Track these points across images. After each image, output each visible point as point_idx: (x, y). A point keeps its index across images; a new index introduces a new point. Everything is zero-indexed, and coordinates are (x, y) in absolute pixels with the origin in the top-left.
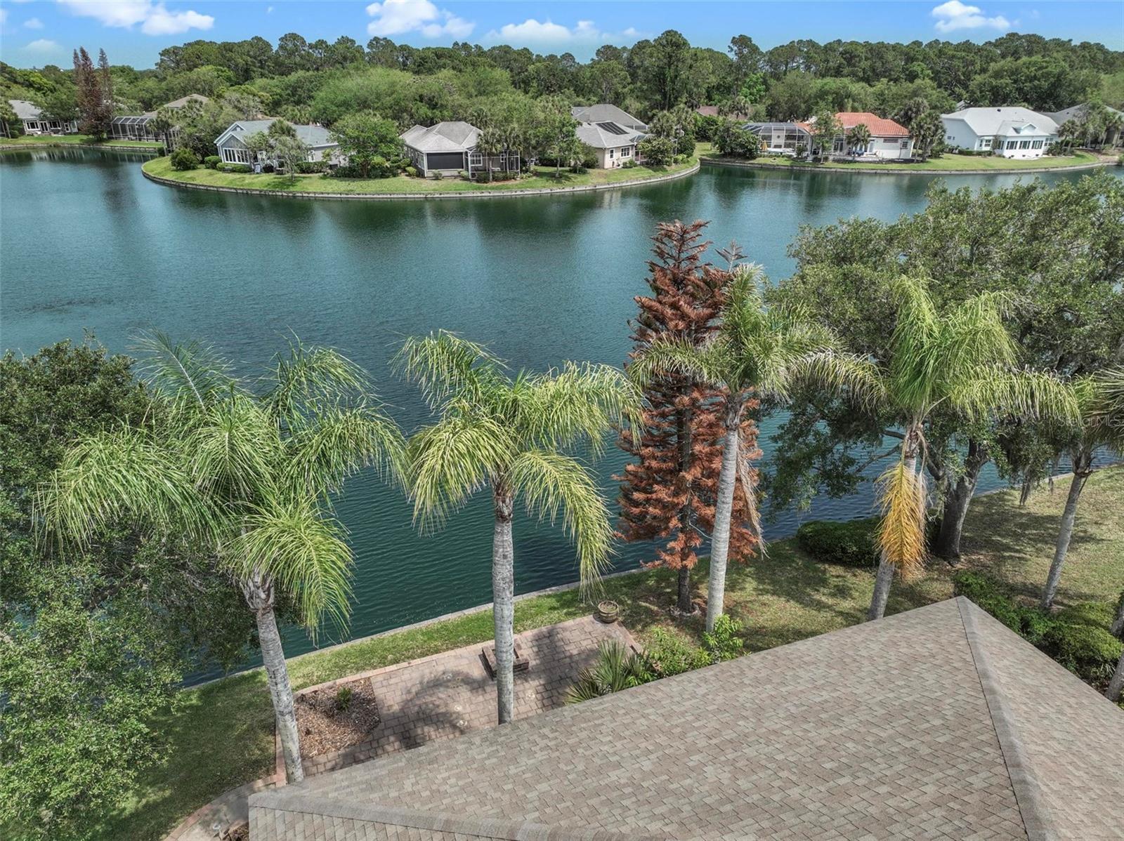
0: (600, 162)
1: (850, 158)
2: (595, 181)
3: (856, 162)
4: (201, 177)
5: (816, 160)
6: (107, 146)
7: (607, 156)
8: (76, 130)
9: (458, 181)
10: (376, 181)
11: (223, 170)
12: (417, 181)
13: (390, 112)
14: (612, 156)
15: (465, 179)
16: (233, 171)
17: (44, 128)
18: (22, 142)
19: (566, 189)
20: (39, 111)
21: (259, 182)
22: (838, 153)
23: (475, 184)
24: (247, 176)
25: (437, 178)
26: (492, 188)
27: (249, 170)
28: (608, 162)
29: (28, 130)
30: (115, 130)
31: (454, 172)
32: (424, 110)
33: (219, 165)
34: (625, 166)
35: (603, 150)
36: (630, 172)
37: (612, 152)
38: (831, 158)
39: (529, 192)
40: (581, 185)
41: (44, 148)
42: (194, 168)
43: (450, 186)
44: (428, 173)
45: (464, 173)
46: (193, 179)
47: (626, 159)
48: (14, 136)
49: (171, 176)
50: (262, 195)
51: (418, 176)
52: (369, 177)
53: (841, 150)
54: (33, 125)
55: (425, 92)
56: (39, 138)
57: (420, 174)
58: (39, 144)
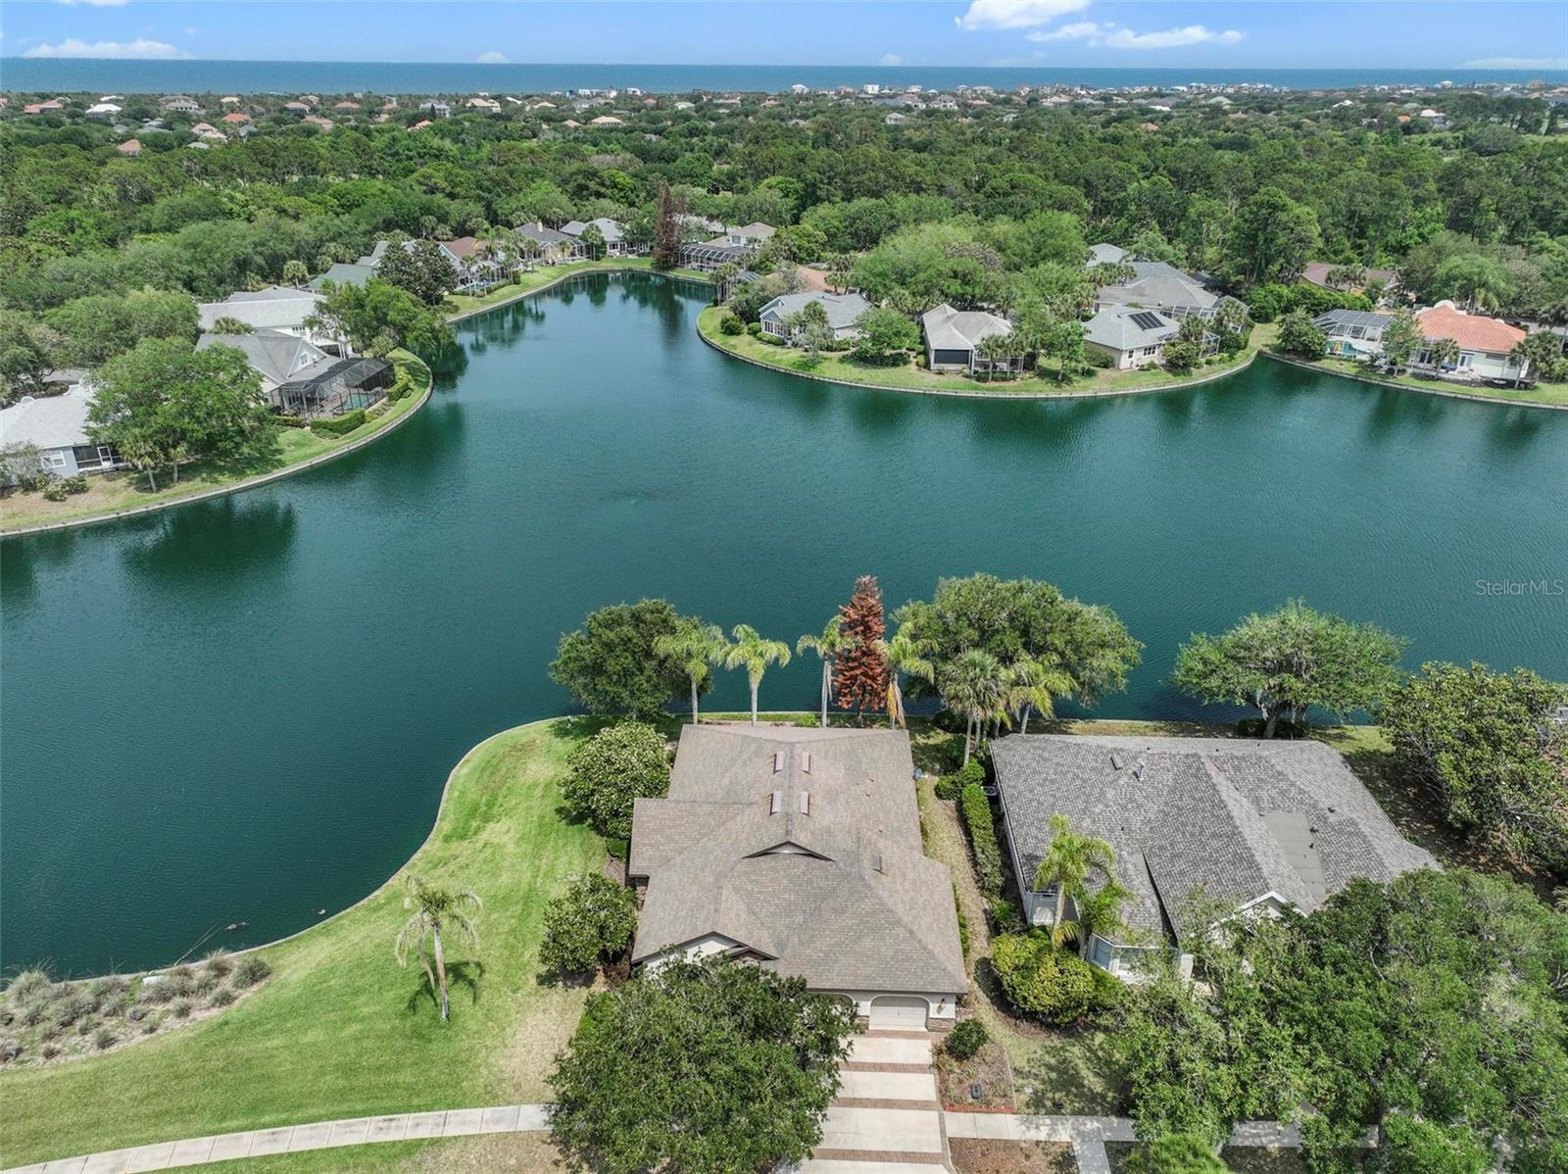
0: (1116, 362)
1: (1434, 374)
2: (1097, 387)
3: (1439, 379)
4: (743, 346)
5: (1390, 372)
6: (672, 274)
7: (1125, 358)
8: (648, 250)
9: (960, 378)
10: (887, 369)
11: (760, 339)
12: (925, 373)
13: (921, 288)
14: (1130, 356)
15: (967, 376)
16: (769, 342)
17: (622, 248)
18: (604, 265)
19: (1065, 392)
20: (621, 235)
21: (786, 358)
22: (1421, 365)
23: (974, 382)
24: (779, 350)
25: (940, 373)
26: (988, 389)
27: (781, 343)
28: (1125, 362)
29: (609, 251)
30: (681, 259)
31: (959, 367)
32: (955, 287)
33: (758, 335)
34: (1142, 369)
35: (1120, 351)
36: (1145, 377)
37: (1131, 352)
38: (1410, 371)
39: (1024, 395)
40: (1082, 389)
41: (619, 271)
42: (738, 334)
43: (952, 382)
44: (934, 366)
45: (967, 371)
46: (734, 347)
47: (1146, 360)
48: (598, 259)
49: (718, 340)
50: (787, 376)
51: (925, 367)
52: (882, 364)
53: (1429, 362)
54: (614, 246)
55: (959, 269)
56: (618, 261)
57: (927, 366)
58: (618, 266)
